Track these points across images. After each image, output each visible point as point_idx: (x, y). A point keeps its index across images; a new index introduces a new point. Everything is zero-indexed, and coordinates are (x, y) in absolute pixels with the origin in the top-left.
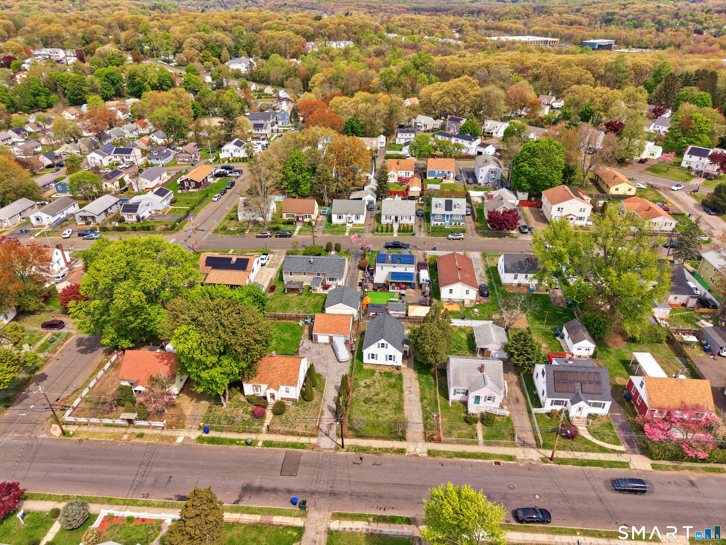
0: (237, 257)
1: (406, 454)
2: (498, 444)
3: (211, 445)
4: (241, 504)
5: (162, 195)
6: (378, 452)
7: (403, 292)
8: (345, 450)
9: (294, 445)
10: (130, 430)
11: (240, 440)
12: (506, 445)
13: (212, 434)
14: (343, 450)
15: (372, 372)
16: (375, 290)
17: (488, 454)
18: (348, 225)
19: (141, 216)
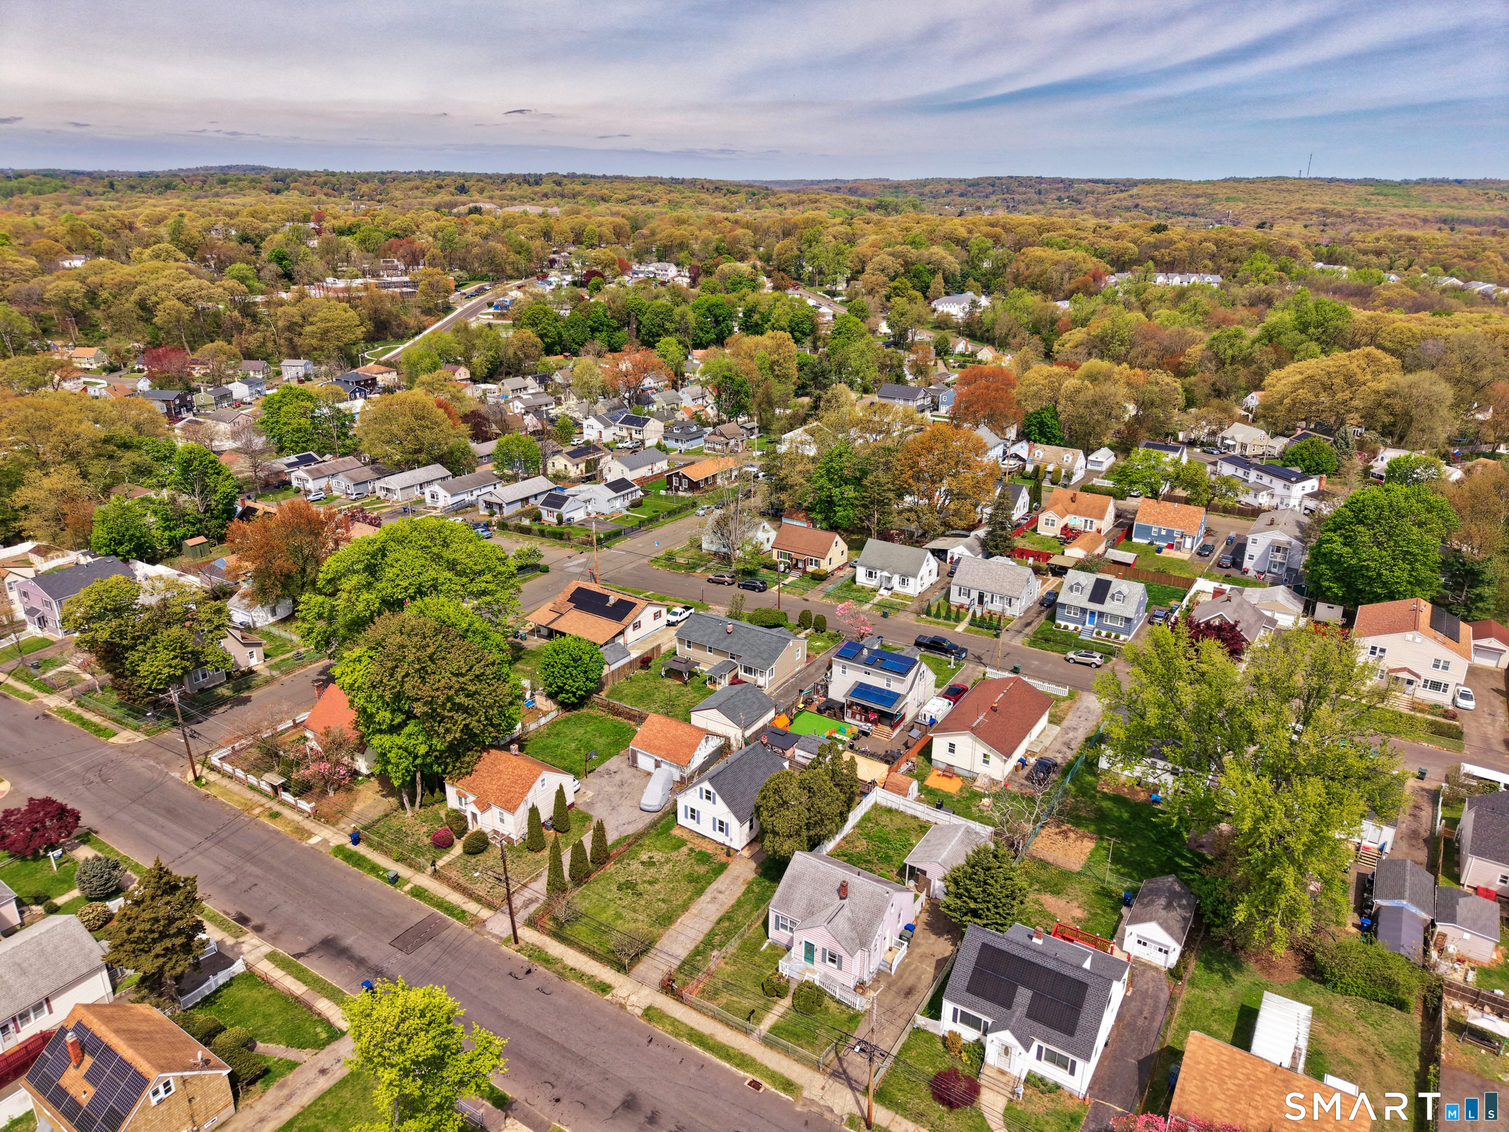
0: (621, 596)
1: (608, 997)
2: (786, 1052)
3: (345, 863)
4: (301, 962)
5: (616, 491)
6: (565, 973)
7: (866, 726)
8: (517, 947)
9: (451, 909)
10: (270, 804)
11: (386, 871)
12: (802, 1060)
13: (362, 849)
14: (514, 946)
15: (682, 843)
16: (820, 711)
17: (753, 1060)
18: (882, 591)
19: (566, 516)
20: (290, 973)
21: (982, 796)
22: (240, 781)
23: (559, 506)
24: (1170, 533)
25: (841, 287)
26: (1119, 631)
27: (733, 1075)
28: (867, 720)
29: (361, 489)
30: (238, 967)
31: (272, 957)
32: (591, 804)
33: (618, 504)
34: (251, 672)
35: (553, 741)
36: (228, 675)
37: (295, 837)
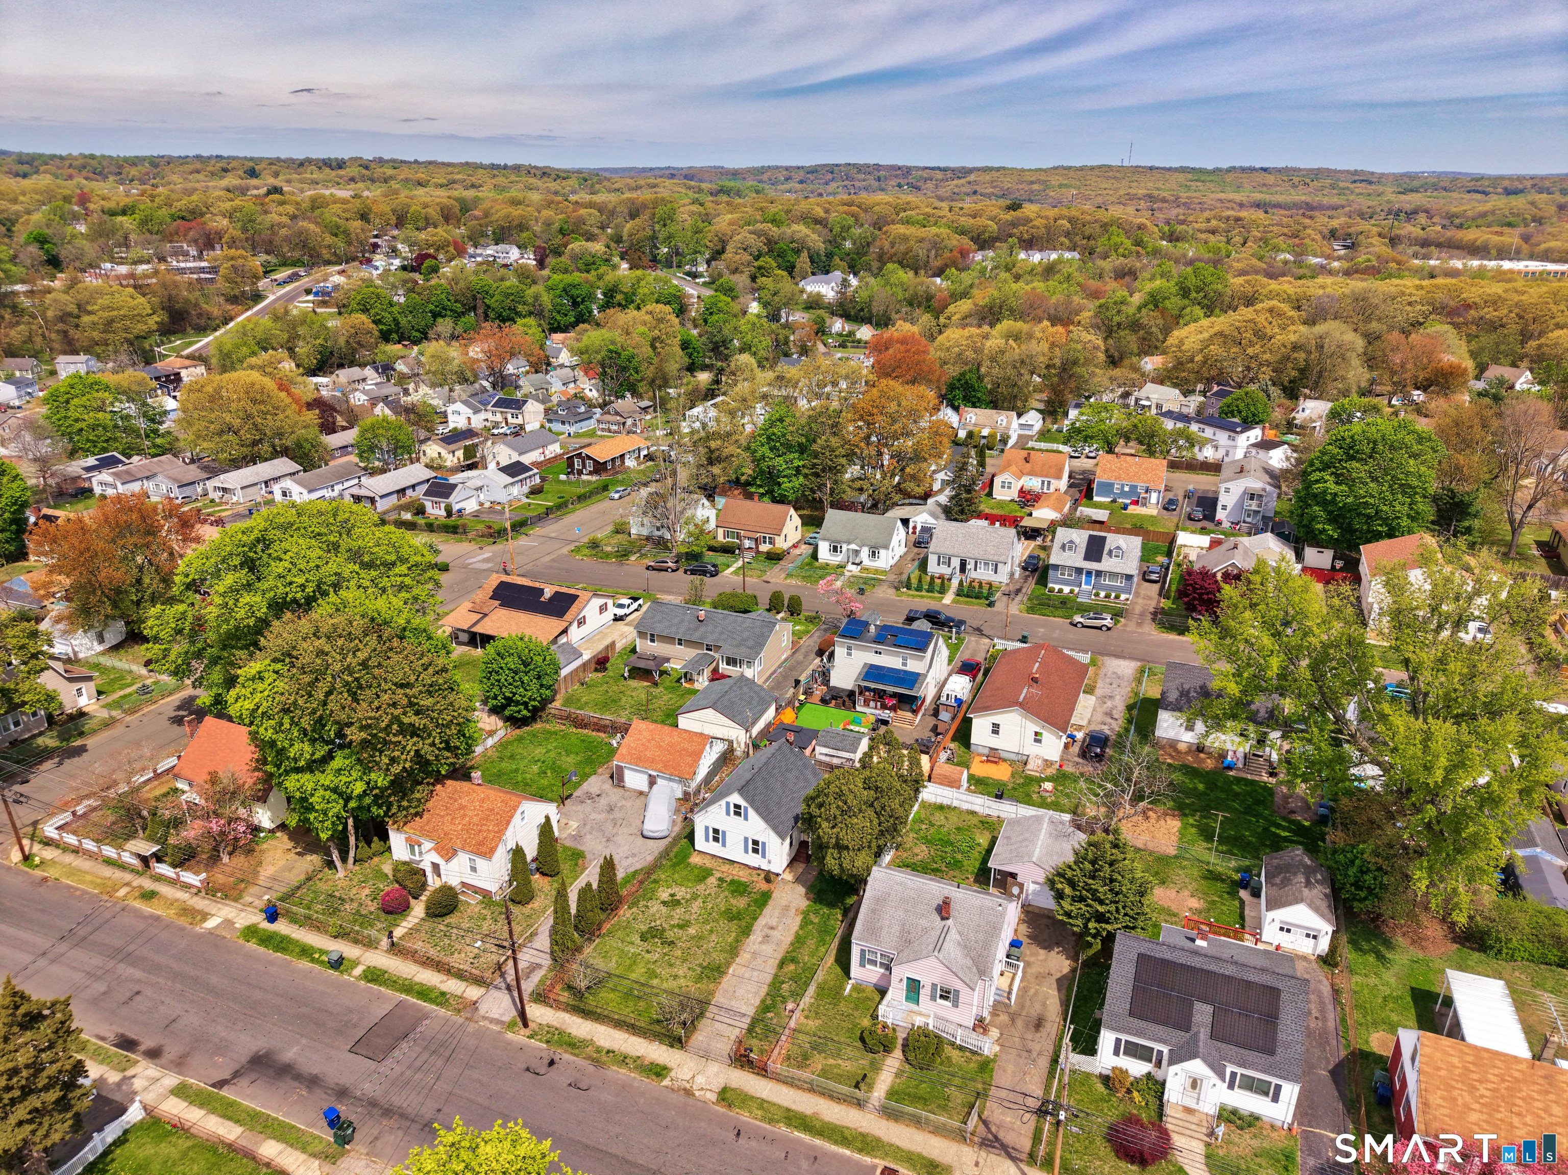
0: (558, 589)
1: (667, 1082)
2: (917, 1122)
3: (262, 949)
4: (224, 1092)
5: (512, 475)
6: (601, 1057)
7: (886, 714)
8: (528, 1032)
9: (424, 993)
10: (138, 881)
11: (322, 952)
12: (938, 1131)
13: (282, 927)
14: (523, 1031)
15: (704, 874)
16: (824, 701)
17: (878, 1140)
18: (850, 567)
19: (456, 507)
20: (213, 1111)
21: (1041, 780)
22: (90, 855)
23: (447, 496)
24: (1133, 488)
25: (702, 268)
26: (1119, 591)
27: (858, 1163)
28: (884, 707)
29: (188, 491)
30: (134, 1114)
31: (180, 1091)
32: (578, 837)
33: (516, 491)
34: (81, 714)
35: (506, 765)
36: (50, 718)
37: (183, 922)
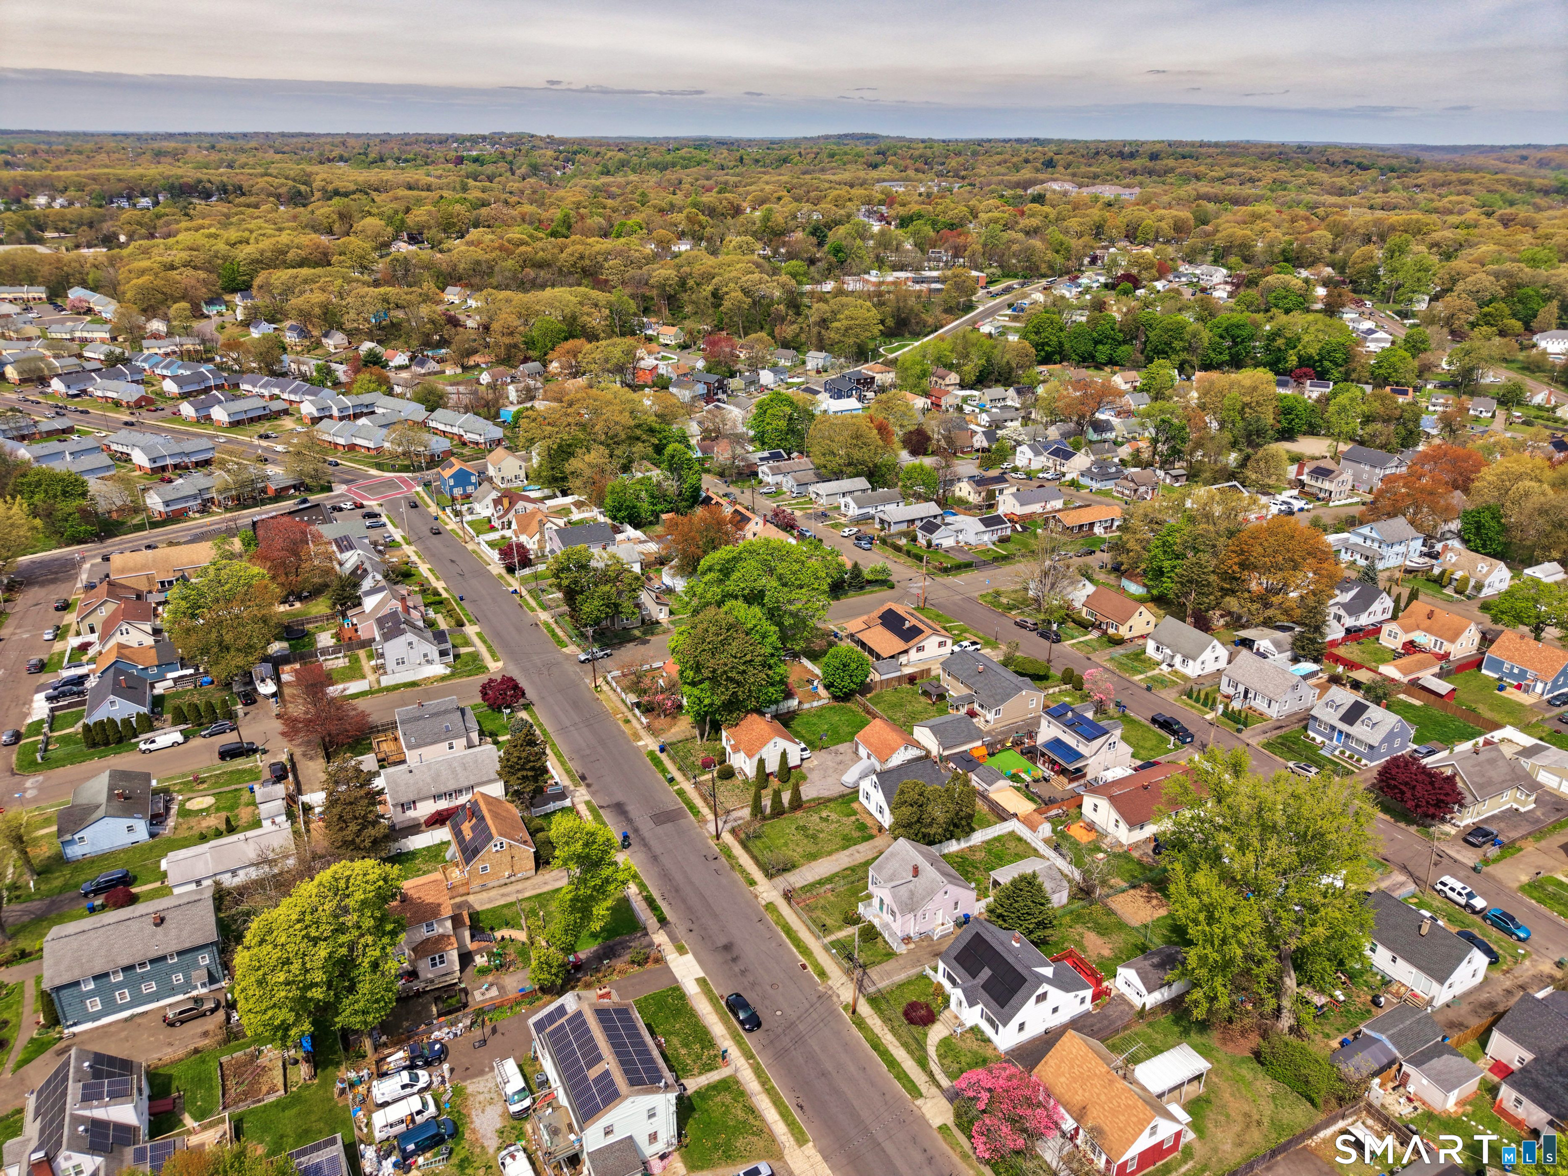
0: (916, 622)
1: (752, 888)
2: (834, 957)
3: (650, 762)
4: (600, 811)
5: (986, 526)
6: (736, 866)
8: (717, 842)
9: (693, 808)
10: (627, 713)
11: (670, 774)
12: (840, 966)
13: (663, 757)
15: (855, 813)
16: (1022, 753)
17: (811, 953)
18: (1164, 667)
19: (934, 542)
20: (592, 815)
21: (1101, 850)
22: (617, 694)
23: (932, 532)
24: (1523, 672)
25: (1420, 306)
28: (1051, 770)
29: (802, 489)
30: (567, 803)
31: (588, 803)
32: (811, 770)
33: (986, 538)
34: (658, 622)
35: (815, 720)
36: (643, 621)
37: (631, 738)
